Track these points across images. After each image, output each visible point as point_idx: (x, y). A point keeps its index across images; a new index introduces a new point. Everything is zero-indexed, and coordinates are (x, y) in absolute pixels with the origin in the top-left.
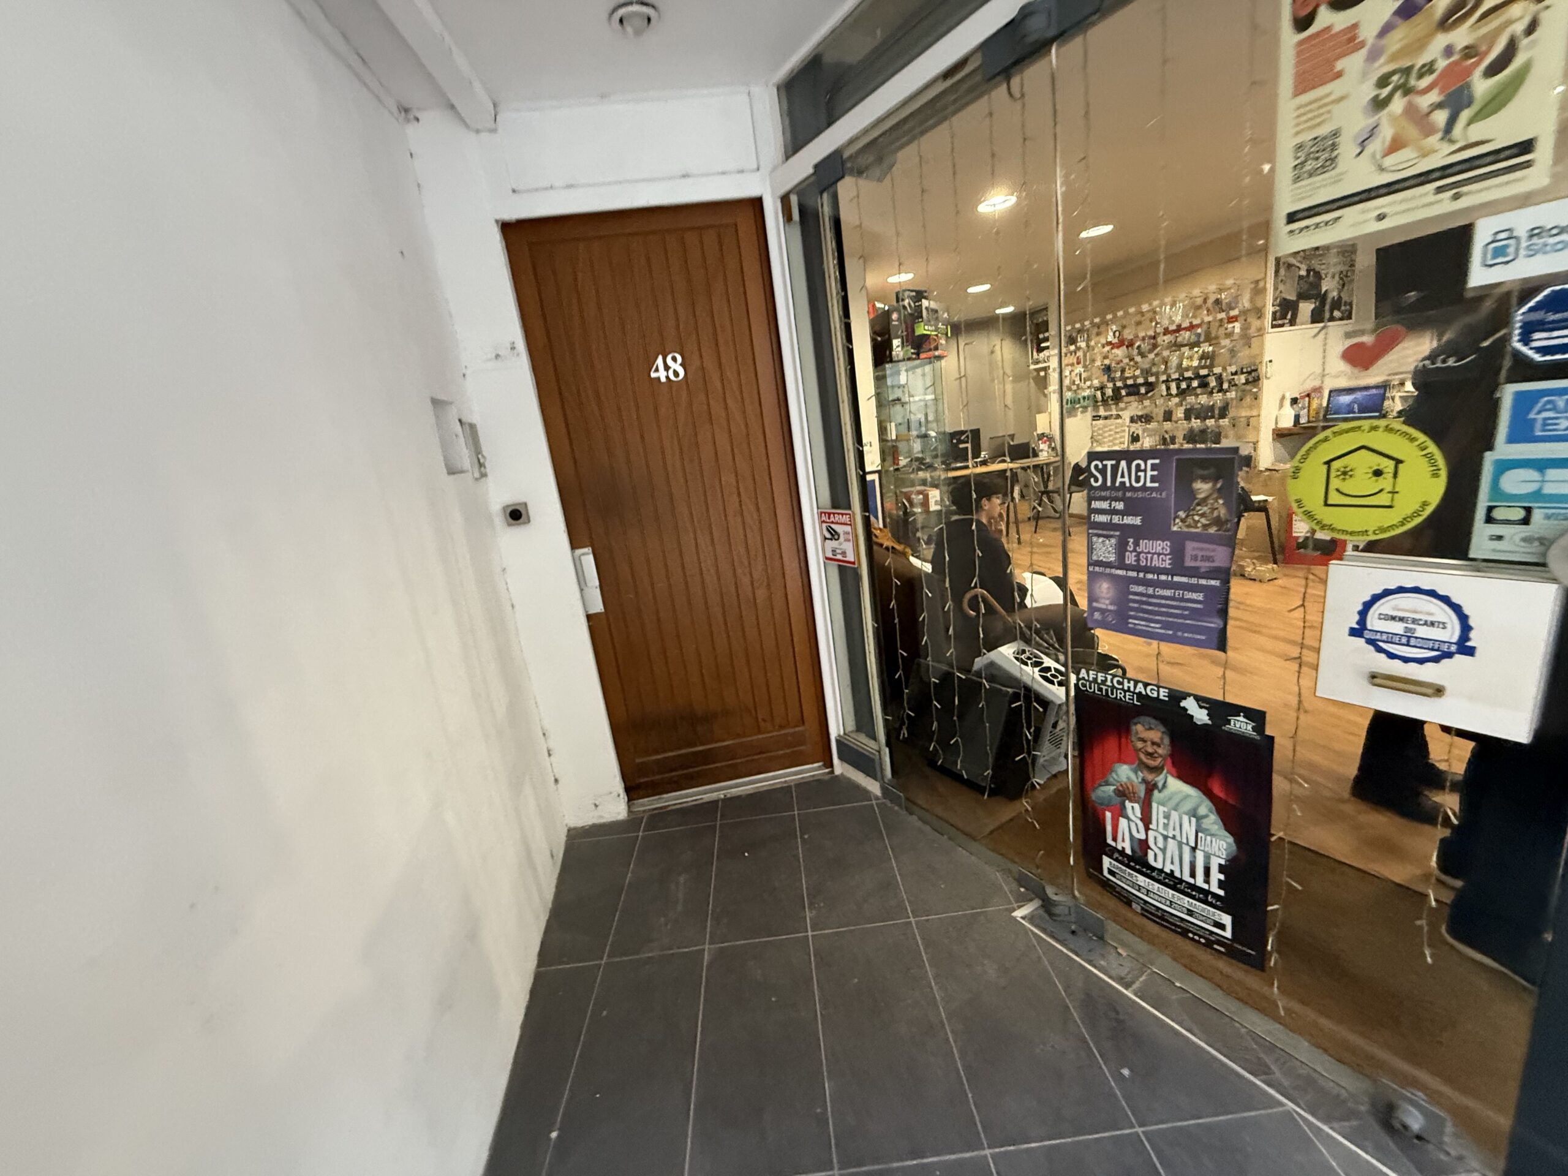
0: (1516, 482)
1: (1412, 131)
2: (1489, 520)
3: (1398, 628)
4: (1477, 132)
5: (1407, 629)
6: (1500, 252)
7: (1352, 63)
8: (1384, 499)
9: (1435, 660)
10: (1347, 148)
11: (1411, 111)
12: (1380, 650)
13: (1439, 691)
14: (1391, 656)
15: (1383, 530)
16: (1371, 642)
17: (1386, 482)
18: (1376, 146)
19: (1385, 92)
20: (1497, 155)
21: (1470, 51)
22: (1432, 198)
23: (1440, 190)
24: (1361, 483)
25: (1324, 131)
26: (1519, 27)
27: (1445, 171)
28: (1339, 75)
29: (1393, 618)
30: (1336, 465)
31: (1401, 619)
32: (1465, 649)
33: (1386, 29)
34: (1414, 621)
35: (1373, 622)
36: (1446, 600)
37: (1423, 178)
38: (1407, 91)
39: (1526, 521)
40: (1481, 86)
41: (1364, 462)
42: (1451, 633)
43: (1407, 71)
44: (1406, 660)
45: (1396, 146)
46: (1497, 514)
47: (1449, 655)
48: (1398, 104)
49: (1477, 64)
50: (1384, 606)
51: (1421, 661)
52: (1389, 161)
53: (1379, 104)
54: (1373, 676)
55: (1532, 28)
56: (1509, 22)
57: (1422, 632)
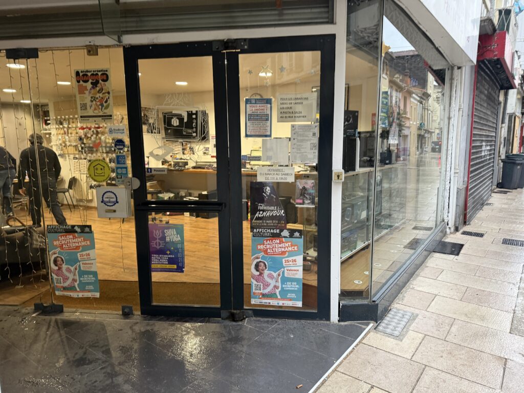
0: (119, 171)
1: (97, 108)
2: (117, 178)
3: (107, 200)
4: (105, 111)
5: (109, 200)
6: (111, 131)
7: (87, 92)
8: (103, 174)
9: (114, 205)
10: (88, 107)
11: (96, 104)
12: (106, 205)
13: (115, 211)
14: (108, 206)
15: (104, 180)
16: (105, 203)
17: (103, 171)
18: (93, 108)
19: (92, 99)
20: (108, 116)
21: (102, 98)
23: (102, 119)
24: (99, 171)
25: (84, 102)
26: (108, 97)
27: (102, 116)
28: (85, 93)
30: (95, 167)
31: (108, 198)
32: (117, 202)
33: (91, 89)
34: (110, 198)
35: (105, 199)
36: (113, 193)
37: (100, 116)
38: (95, 101)
39: (121, 178)
40: (105, 104)
41: (99, 167)
42: (115, 200)
43: (95, 97)
44: (110, 206)
45: (95, 109)
47: (115, 204)
48: (94, 102)
49: (103, 101)
50: (105, 196)
51: (112, 206)
52: (95, 112)
53: (92, 101)
54: (106, 210)
55: (109, 98)
56: (106, 96)
57: (111, 200)
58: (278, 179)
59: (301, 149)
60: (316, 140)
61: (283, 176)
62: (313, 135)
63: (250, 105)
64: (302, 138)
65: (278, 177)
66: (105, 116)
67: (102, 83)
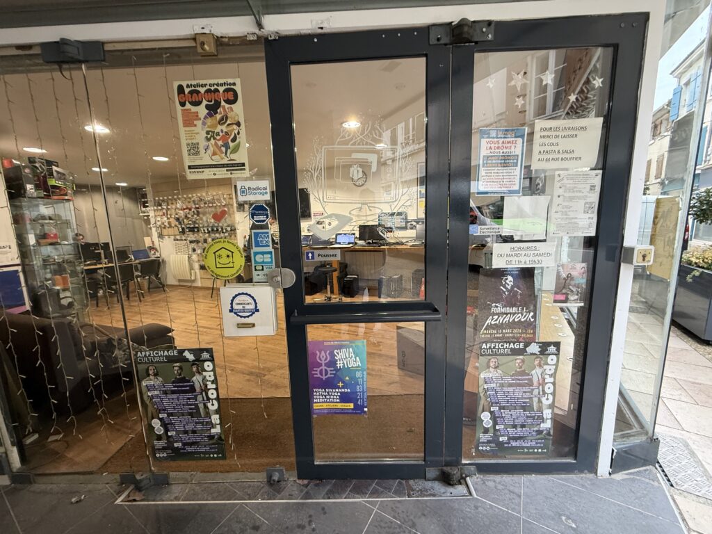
0: (259, 258)
1: (218, 151)
2: (256, 270)
3: (240, 307)
5: (243, 307)
6: (243, 192)
7: (199, 124)
8: (231, 265)
10: (202, 150)
11: (216, 144)
12: (238, 315)
13: (253, 325)
14: (241, 317)
15: (232, 275)
16: (235, 313)
17: (230, 259)
18: (209, 152)
19: (209, 136)
20: (238, 165)
21: (227, 133)
22: (226, 172)
23: (227, 170)
24: (224, 260)
25: (194, 142)
26: (236, 132)
27: (227, 165)
28: (195, 126)
29: (239, 304)
30: (217, 254)
31: (241, 304)
32: (257, 311)
33: (205, 118)
34: (244, 304)
35: (235, 307)
36: (250, 295)
37: (223, 166)
39: (263, 270)
41: (224, 253)
42: (253, 306)
43: (213, 132)
44: (245, 317)
45: (214, 154)
46: (257, 268)
47: (253, 313)
48: (212, 141)
49: (229, 138)
50: (236, 301)
51: (248, 317)
52: (213, 157)
53: (208, 140)
54: (238, 325)
55: (239, 133)
56: (234, 129)
57: (247, 307)
58: (528, 262)
59: (569, 213)
60: (594, 198)
61: (536, 259)
62: (591, 190)
63: (488, 140)
64: (571, 195)
65: (527, 259)
66: (233, 165)
67: (227, 106)
